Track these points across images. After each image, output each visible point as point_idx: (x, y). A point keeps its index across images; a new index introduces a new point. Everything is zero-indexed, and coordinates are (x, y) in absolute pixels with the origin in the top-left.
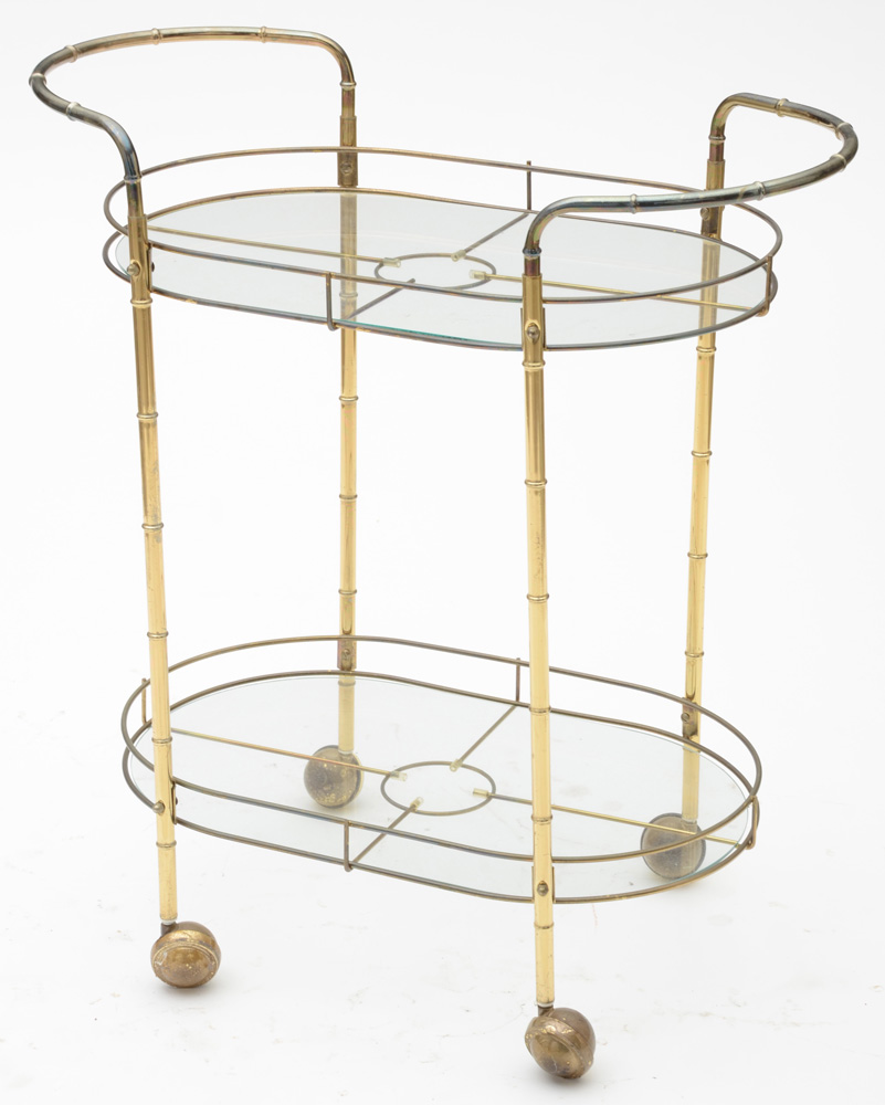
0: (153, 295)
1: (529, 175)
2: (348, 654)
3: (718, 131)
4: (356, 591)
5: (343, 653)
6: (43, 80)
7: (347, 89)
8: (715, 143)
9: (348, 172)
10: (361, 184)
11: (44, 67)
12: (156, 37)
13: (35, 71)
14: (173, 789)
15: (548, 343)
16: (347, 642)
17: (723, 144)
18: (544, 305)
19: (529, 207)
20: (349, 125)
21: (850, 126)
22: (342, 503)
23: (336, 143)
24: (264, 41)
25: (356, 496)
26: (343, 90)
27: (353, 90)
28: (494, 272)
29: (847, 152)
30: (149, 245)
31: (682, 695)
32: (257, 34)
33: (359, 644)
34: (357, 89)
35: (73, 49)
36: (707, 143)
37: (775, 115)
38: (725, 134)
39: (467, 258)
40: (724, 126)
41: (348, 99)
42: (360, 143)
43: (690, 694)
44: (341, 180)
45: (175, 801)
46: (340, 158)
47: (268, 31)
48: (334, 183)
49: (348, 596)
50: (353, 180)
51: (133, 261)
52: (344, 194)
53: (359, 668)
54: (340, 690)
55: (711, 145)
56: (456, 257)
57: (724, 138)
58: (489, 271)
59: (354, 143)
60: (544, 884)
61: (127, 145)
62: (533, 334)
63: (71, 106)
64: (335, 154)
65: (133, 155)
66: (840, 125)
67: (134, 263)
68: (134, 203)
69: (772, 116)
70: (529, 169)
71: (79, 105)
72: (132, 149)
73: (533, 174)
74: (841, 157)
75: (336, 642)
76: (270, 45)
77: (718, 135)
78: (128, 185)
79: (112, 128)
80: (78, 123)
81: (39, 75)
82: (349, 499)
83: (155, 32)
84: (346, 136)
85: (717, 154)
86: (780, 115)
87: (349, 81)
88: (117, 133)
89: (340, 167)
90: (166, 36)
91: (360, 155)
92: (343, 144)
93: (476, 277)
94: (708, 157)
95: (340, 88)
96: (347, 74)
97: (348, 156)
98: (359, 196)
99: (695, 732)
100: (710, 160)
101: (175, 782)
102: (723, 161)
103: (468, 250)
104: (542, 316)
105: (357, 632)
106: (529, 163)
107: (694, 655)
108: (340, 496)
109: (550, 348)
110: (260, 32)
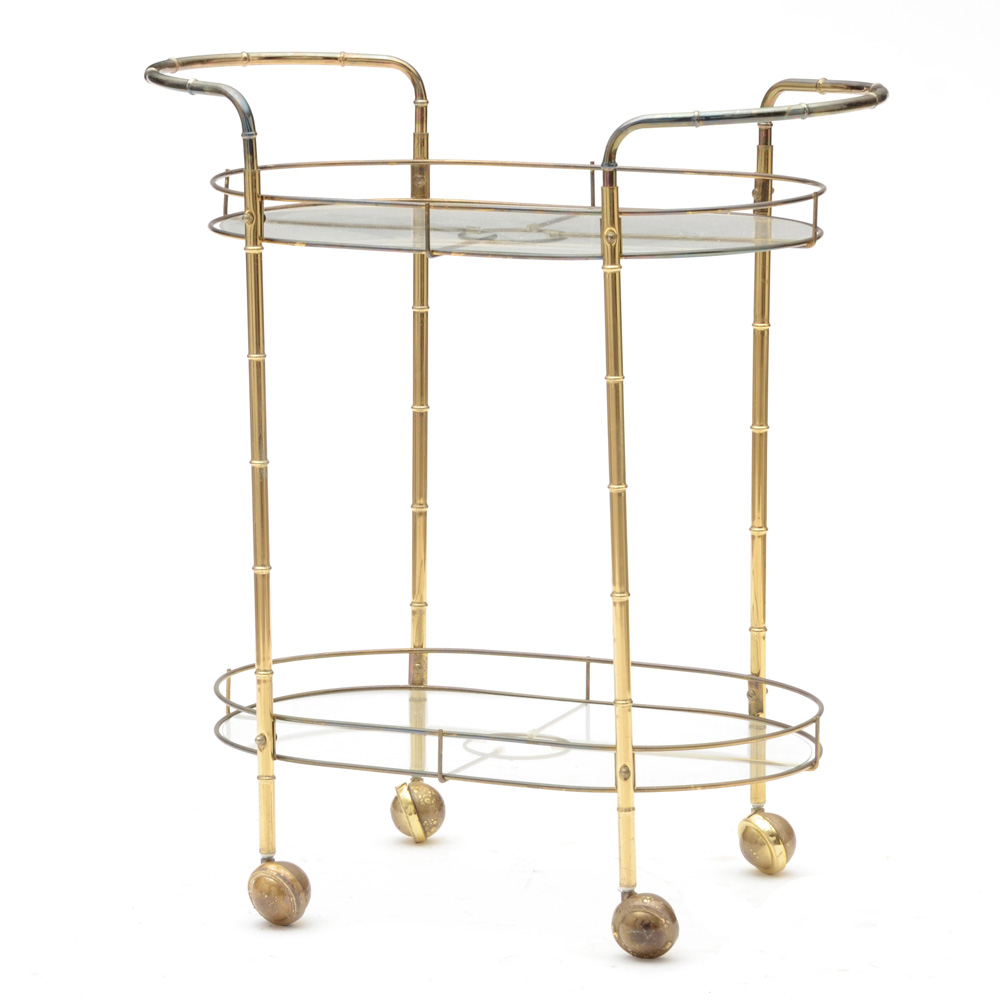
0: (264, 244)
2: (420, 667)
4: (427, 604)
5: (415, 667)
7: (420, 106)
8: (763, 129)
9: (421, 183)
12: (245, 59)
14: (273, 724)
16: (418, 656)
17: (770, 131)
18: (621, 217)
19: (593, 205)
20: (421, 141)
21: (880, 85)
23: (410, 157)
24: (343, 65)
26: (416, 107)
27: (426, 107)
29: (879, 93)
30: (262, 198)
31: (748, 672)
32: (336, 59)
33: (430, 656)
34: (430, 106)
35: (176, 61)
39: (540, 230)
41: (422, 115)
42: (432, 157)
43: (756, 672)
44: (414, 190)
45: (274, 737)
46: (413, 170)
47: (346, 56)
48: (407, 195)
49: (419, 608)
50: (426, 191)
51: (247, 210)
53: (430, 682)
54: (411, 709)
55: (760, 132)
59: (426, 156)
60: (625, 766)
61: (245, 109)
62: (612, 237)
63: (190, 82)
64: (408, 167)
65: (250, 117)
66: (872, 87)
67: (249, 212)
68: (250, 157)
70: (592, 167)
71: (197, 82)
74: (874, 95)
75: (407, 655)
76: (349, 69)
77: (765, 123)
78: (246, 141)
83: (245, 55)
84: (418, 149)
85: (765, 141)
86: (822, 93)
87: (422, 98)
89: (414, 180)
91: (433, 168)
92: (415, 157)
93: (552, 235)
95: (413, 105)
96: (420, 92)
97: (421, 167)
99: (762, 711)
100: (760, 145)
101: (275, 718)
102: (771, 147)
103: (540, 225)
105: (428, 645)
106: (593, 163)
107: (758, 629)
109: (627, 256)
110: (339, 56)
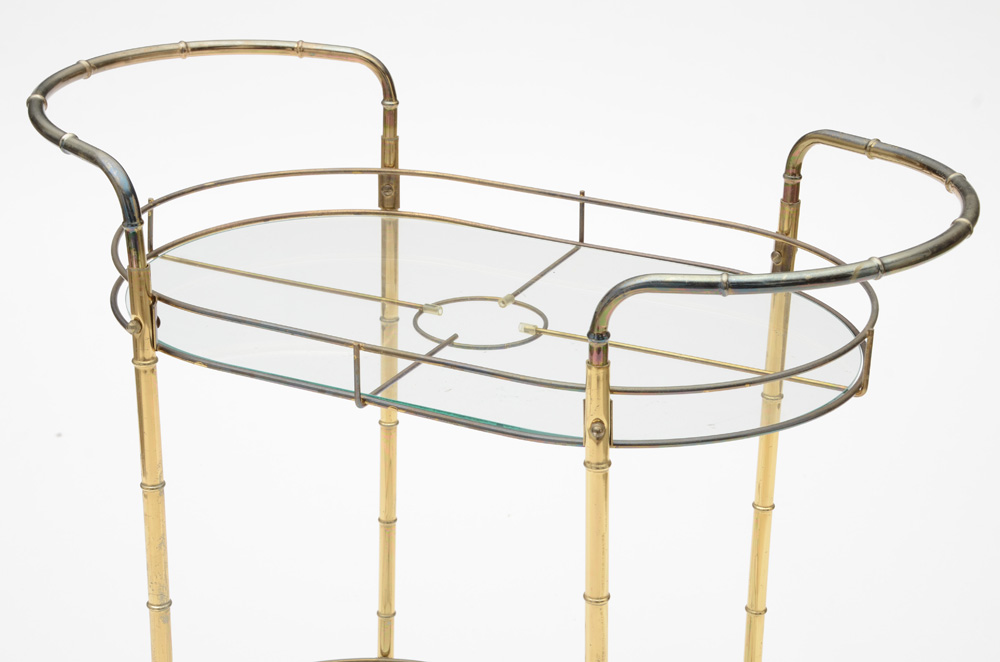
0: (158, 354)
1: (582, 207)
3: (793, 171)
4: (394, 614)
6: (42, 103)
7: (388, 108)
8: (790, 182)
9: (389, 195)
10: (403, 207)
11: (46, 88)
12: (183, 51)
13: (35, 92)
15: (616, 437)
17: (798, 184)
18: (612, 397)
19: (582, 240)
20: (390, 146)
21: (962, 177)
22: (381, 527)
23: (378, 165)
24: (301, 56)
25: (396, 520)
26: (385, 110)
27: (396, 110)
28: (546, 326)
29: (970, 213)
30: (154, 299)
32: (293, 49)
34: (400, 109)
35: (86, 64)
36: (781, 182)
37: (865, 157)
38: (802, 173)
39: (516, 303)
40: (800, 165)
41: (390, 118)
42: (402, 165)
44: (382, 202)
46: (381, 179)
47: (305, 46)
48: (375, 205)
49: (387, 617)
50: (395, 203)
51: (134, 317)
52: (385, 217)
55: (786, 184)
56: (505, 302)
57: (801, 178)
58: (540, 324)
59: (395, 165)
61: (126, 187)
62: (598, 432)
63: (65, 137)
64: (376, 177)
65: (133, 199)
66: (952, 176)
67: (136, 319)
68: (134, 253)
69: (860, 158)
70: (583, 200)
71: (76, 137)
72: (133, 192)
73: (587, 205)
74: (965, 221)
76: (307, 60)
77: (793, 174)
78: (127, 234)
79: (109, 166)
80: (72, 157)
81: (39, 96)
82: (388, 524)
83: (183, 45)
84: (387, 156)
85: (792, 196)
86: (871, 157)
87: (391, 101)
88: (115, 173)
89: (382, 189)
90: (194, 49)
91: (402, 177)
92: (384, 165)
93: (526, 331)
94: (782, 197)
95: (381, 108)
96: (389, 92)
97: (389, 178)
98: (402, 221)
100: (784, 200)
102: (798, 201)
103: (516, 294)
104: (609, 407)
105: (396, 656)
106: (583, 193)
108: (379, 520)
109: (618, 445)
110: (296, 46)
